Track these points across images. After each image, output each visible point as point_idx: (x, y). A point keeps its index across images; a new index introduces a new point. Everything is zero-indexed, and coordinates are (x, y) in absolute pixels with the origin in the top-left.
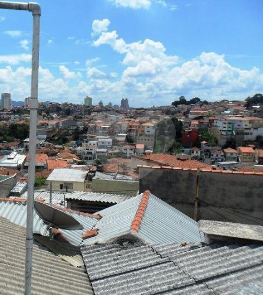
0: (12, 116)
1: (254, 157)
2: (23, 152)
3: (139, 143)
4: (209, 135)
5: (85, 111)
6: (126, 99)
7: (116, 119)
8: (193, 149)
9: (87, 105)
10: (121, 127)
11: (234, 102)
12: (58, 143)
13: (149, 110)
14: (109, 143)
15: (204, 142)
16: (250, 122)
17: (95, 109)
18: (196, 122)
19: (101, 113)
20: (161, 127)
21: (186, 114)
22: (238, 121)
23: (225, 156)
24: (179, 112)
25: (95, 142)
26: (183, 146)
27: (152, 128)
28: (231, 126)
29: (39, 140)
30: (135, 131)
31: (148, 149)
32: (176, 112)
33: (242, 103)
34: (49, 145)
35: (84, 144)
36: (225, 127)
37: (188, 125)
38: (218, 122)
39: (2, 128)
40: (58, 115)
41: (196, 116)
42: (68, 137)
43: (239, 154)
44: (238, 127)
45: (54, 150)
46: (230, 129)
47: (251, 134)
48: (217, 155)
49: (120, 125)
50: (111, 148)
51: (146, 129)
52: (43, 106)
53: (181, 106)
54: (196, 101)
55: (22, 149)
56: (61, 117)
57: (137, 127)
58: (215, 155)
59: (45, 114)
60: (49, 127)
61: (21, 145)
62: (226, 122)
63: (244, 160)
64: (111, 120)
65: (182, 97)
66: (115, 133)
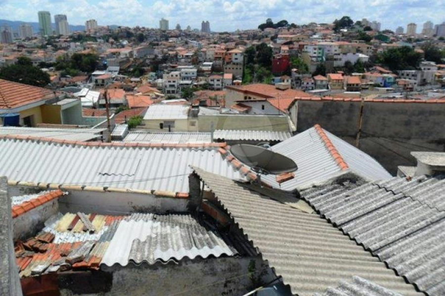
0: (72, 44)
1: (343, 84)
2: (93, 88)
3: (227, 73)
4: (299, 62)
5: (161, 37)
6: (207, 22)
7: (198, 45)
8: (283, 77)
9: (163, 29)
10: (206, 54)
11: (323, 25)
12: (134, 75)
13: (233, 34)
14: (193, 74)
15: (295, 70)
16: (340, 47)
17: (173, 34)
18: (286, 48)
19: (180, 38)
20: (249, 54)
21: (273, 39)
22: (327, 46)
23: (315, 84)
24: (267, 37)
25: (177, 73)
26: (274, 75)
27: (240, 54)
28: (321, 51)
29: (110, 73)
30: (222, 59)
31: (236, 79)
32: (263, 37)
33: (330, 26)
34: (124, 78)
35: (165, 75)
36: (315, 53)
37: (277, 51)
38: (309, 47)
39: (62, 59)
40: (129, 42)
41: (284, 41)
42: (145, 68)
43: (329, 81)
44: (328, 52)
45: (130, 84)
46: (320, 55)
47: (340, 59)
48: (308, 83)
49: (204, 52)
50: (196, 79)
51: (234, 57)
52: (110, 30)
53: (268, 30)
54: (284, 23)
55: (91, 85)
56: (134, 44)
57: (224, 55)
58: (305, 83)
59: (113, 40)
60: (122, 56)
61: (89, 79)
62: (317, 47)
63: (333, 87)
64: (193, 47)
65: (269, 19)
66: (200, 62)
